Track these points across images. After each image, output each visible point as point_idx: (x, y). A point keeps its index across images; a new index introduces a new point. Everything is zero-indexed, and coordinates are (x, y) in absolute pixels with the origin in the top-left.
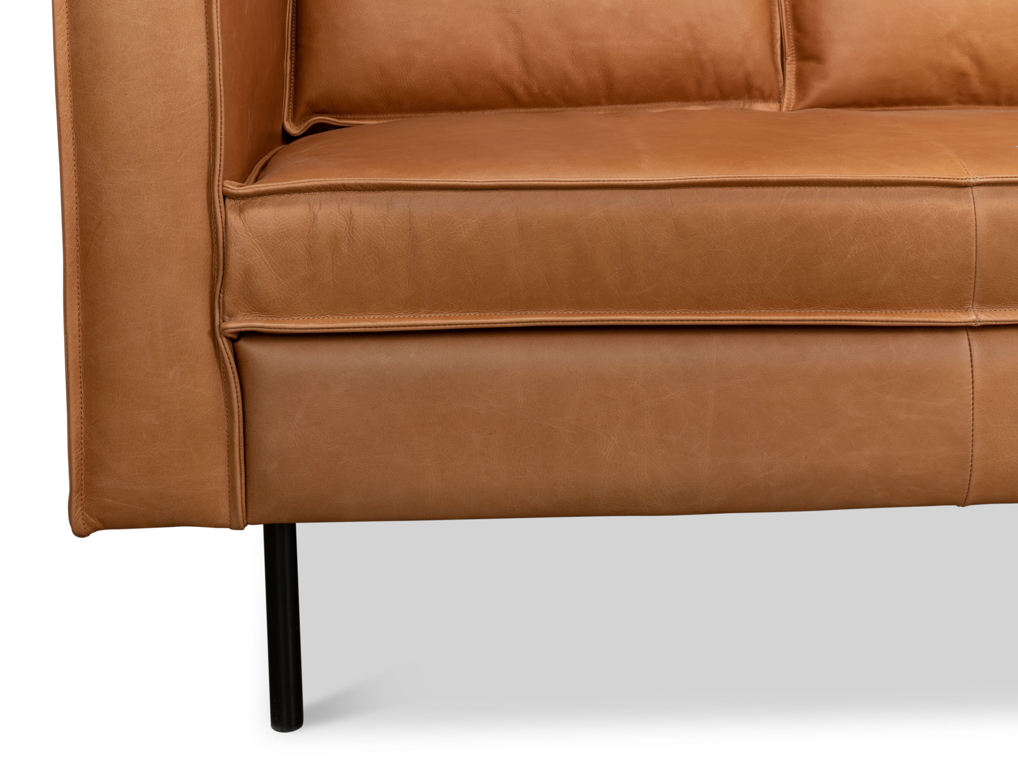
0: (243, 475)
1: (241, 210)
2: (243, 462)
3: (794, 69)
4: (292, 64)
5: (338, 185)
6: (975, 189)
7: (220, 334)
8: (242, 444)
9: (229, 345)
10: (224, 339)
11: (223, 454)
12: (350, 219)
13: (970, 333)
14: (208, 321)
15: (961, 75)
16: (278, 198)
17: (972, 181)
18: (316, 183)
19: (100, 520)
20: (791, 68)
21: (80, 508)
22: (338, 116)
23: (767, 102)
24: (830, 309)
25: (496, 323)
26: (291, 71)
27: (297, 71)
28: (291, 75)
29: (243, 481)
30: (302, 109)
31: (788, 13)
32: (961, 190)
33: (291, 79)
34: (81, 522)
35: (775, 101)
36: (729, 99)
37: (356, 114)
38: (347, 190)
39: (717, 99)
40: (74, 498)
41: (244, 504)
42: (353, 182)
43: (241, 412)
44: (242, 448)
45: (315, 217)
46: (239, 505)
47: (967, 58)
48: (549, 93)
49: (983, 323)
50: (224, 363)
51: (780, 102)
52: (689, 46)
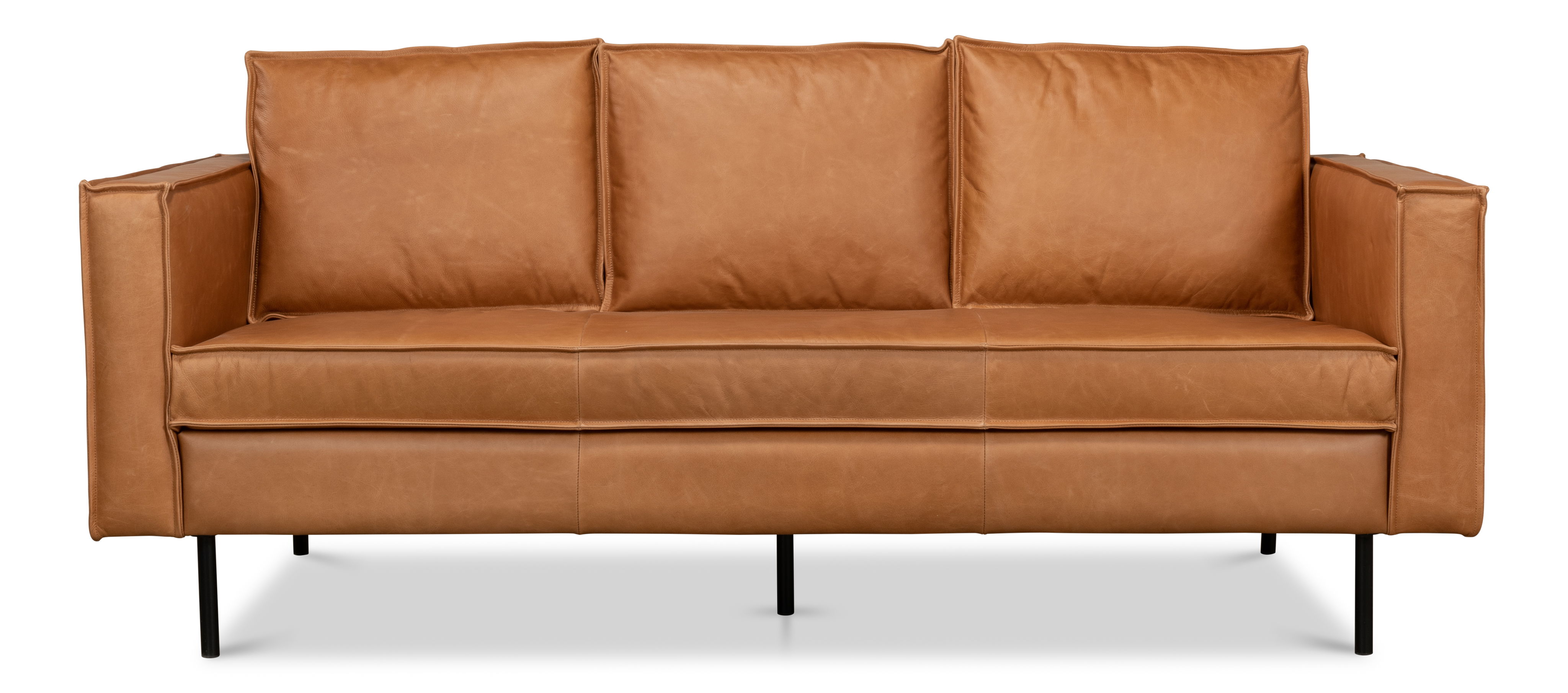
0: (182, 506)
1: (180, 361)
2: (181, 499)
3: (612, 283)
4: (255, 276)
5: (231, 347)
6: (580, 354)
7: (169, 428)
8: (181, 489)
9: (174, 436)
10: (171, 430)
11: (171, 495)
12: (238, 366)
13: (581, 435)
14: (163, 421)
15: (727, 288)
16: (200, 355)
17: (576, 349)
18: (220, 347)
19: (106, 530)
20: (610, 282)
21: (95, 523)
22: (286, 314)
23: (590, 305)
24: (499, 420)
25: (315, 424)
26: (254, 282)
27: (258, 282)
28: (254, 284)
29: (182, 510)
30: (261, 308)
31: (610, 242)
32: (572, 354)
33: (254, 287)
34: (95, 531)
35: (596, 305)
36: (561, 303)
37: (298, 312)
38: (236, 351)
39: (553, 304)
40: (91, 517)
41: (182, 522)
42: (240, 346)
43: (180, 471)
44: (181, 491)
45: (219, 365)
46: (179, 522)
47: (730, 275)
48: (431, 298)
49: (583, 429)
50: (171, 444)
51: (600, 306)
52: (528, 265)
